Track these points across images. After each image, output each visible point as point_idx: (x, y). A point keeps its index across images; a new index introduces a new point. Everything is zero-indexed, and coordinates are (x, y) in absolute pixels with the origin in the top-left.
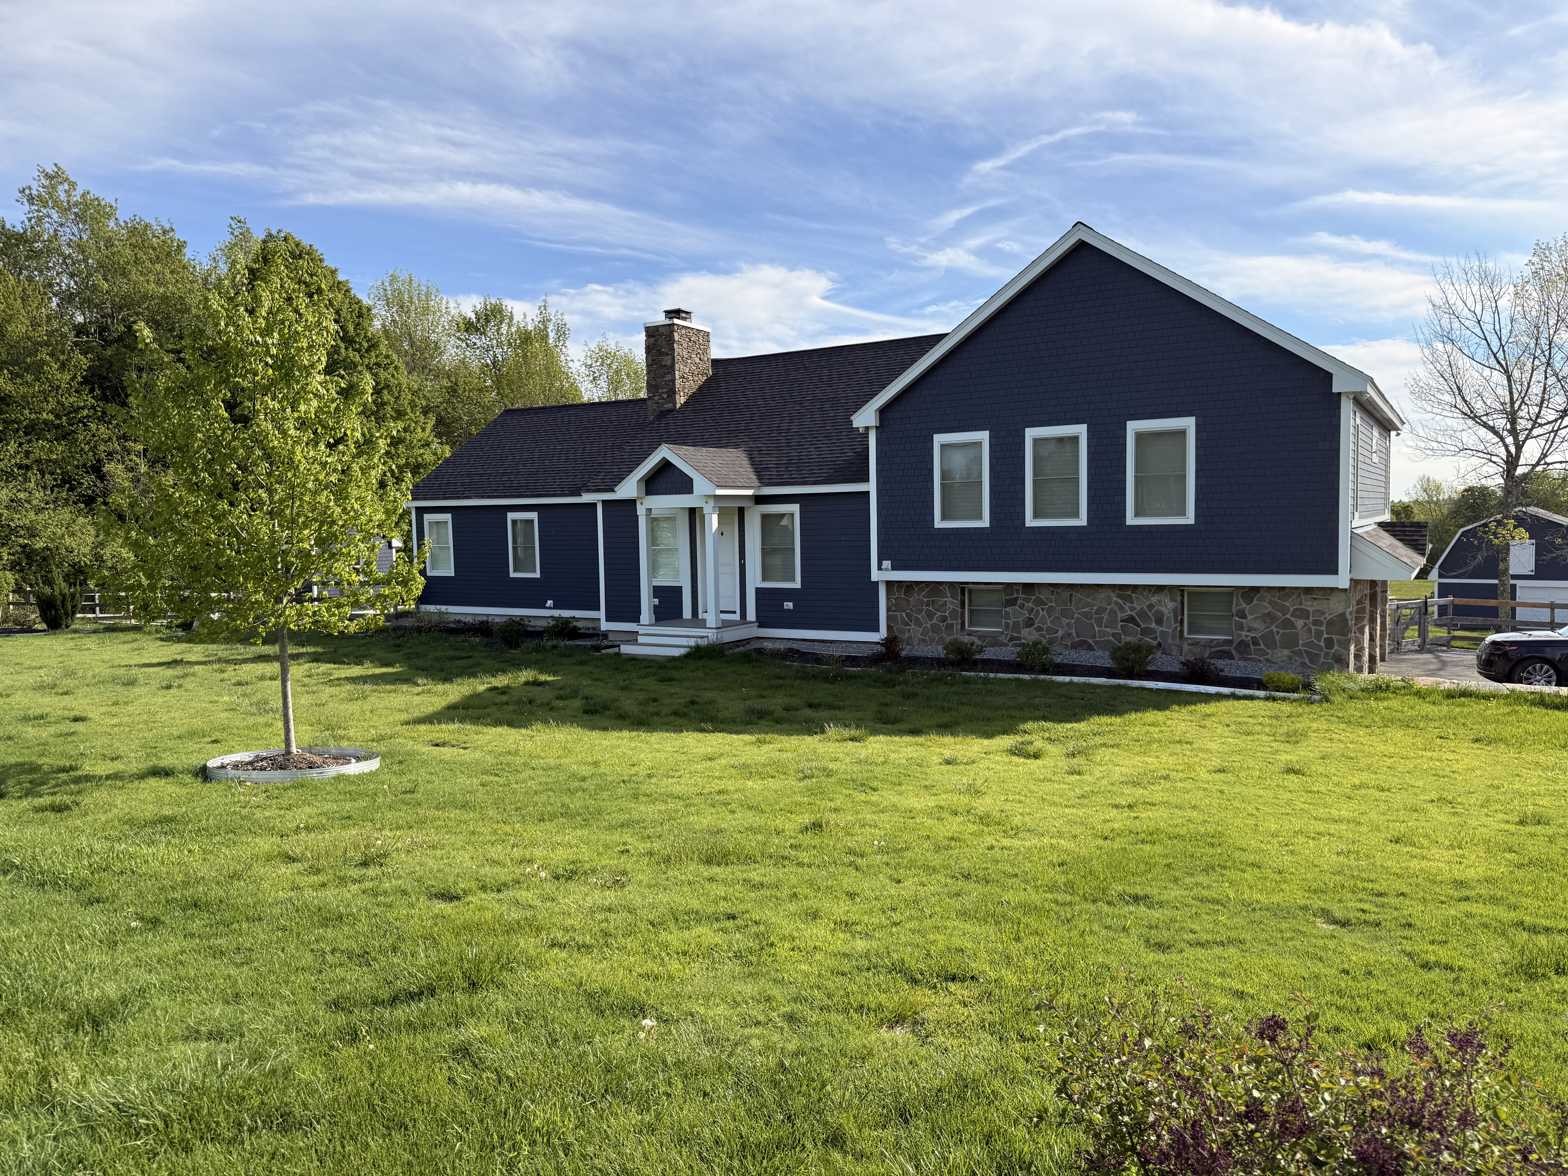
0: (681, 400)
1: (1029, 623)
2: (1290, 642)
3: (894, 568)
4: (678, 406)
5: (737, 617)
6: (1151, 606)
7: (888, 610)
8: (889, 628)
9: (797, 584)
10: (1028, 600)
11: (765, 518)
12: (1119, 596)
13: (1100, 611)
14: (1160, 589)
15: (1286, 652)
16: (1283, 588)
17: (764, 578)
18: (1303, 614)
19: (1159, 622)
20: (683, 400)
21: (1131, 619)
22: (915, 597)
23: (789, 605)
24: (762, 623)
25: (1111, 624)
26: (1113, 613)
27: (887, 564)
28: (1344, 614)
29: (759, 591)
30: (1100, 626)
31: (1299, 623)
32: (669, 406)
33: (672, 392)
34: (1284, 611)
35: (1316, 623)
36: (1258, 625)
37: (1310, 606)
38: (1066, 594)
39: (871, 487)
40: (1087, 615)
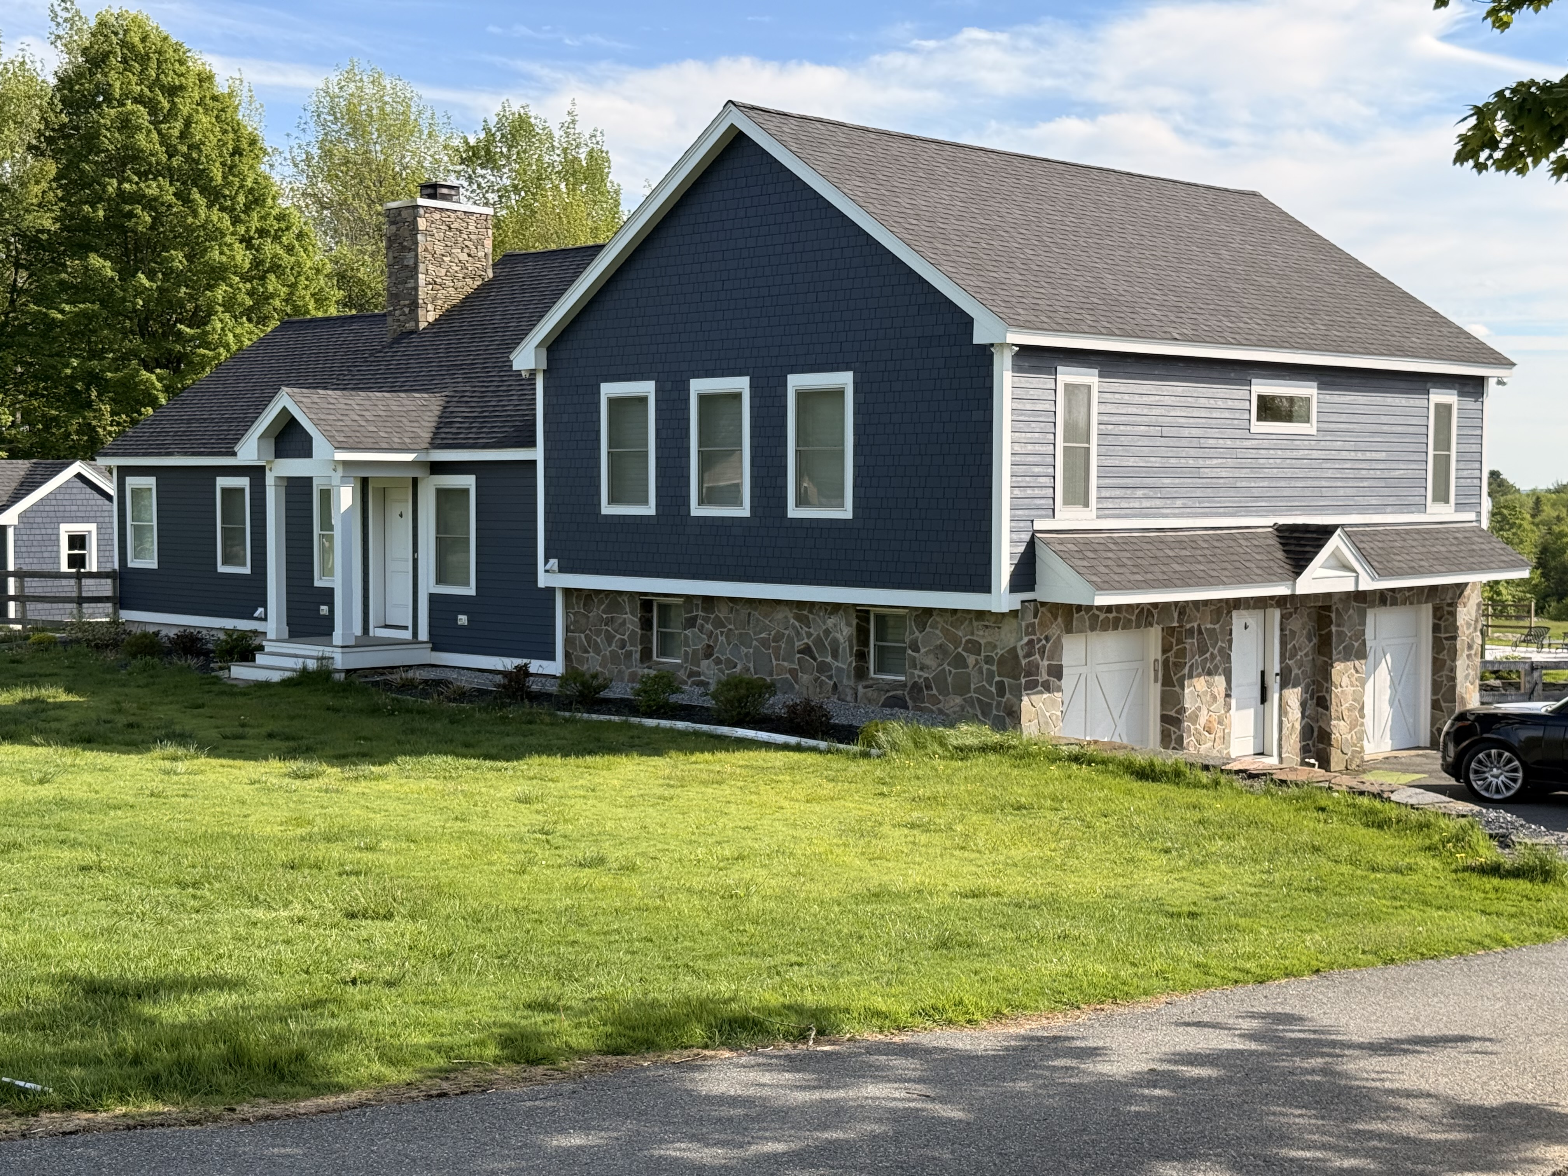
0: (428, 316)
1: (708, 652)
2: (962, 688)
3: (562, 570)
4: (422, 325)
5: (407, 635)
6: (827, 632)
7: (568, 629)
8: (567, 656)
9: (470, 590)
10: (706, 620)
11: (442, 494)
12: (798, 618)
13: (778, 638)
14: (835, 608)
15: (958, 700)
16: (955, 611)
17: (440, 580)
18: (974, 647)
19: (835, 656)
20: (431, 317)
21: (806, 650)
22: (598, 611)
23: (463, 619)
24: (437, 643)
25: (788, 658)
26: (790, 641)
27: (554, 563)
28: (1014, 649)
29: (434, 599)
30: (777, 659)
31: (971, 660)
32: (410, 325)
33: (414, 305)
34: (956, 642)
35: (989, 660)
36: (930, 661)
37: (982, 637)
38: (744, 611)
39: (538, 454)
40: (764, 643)
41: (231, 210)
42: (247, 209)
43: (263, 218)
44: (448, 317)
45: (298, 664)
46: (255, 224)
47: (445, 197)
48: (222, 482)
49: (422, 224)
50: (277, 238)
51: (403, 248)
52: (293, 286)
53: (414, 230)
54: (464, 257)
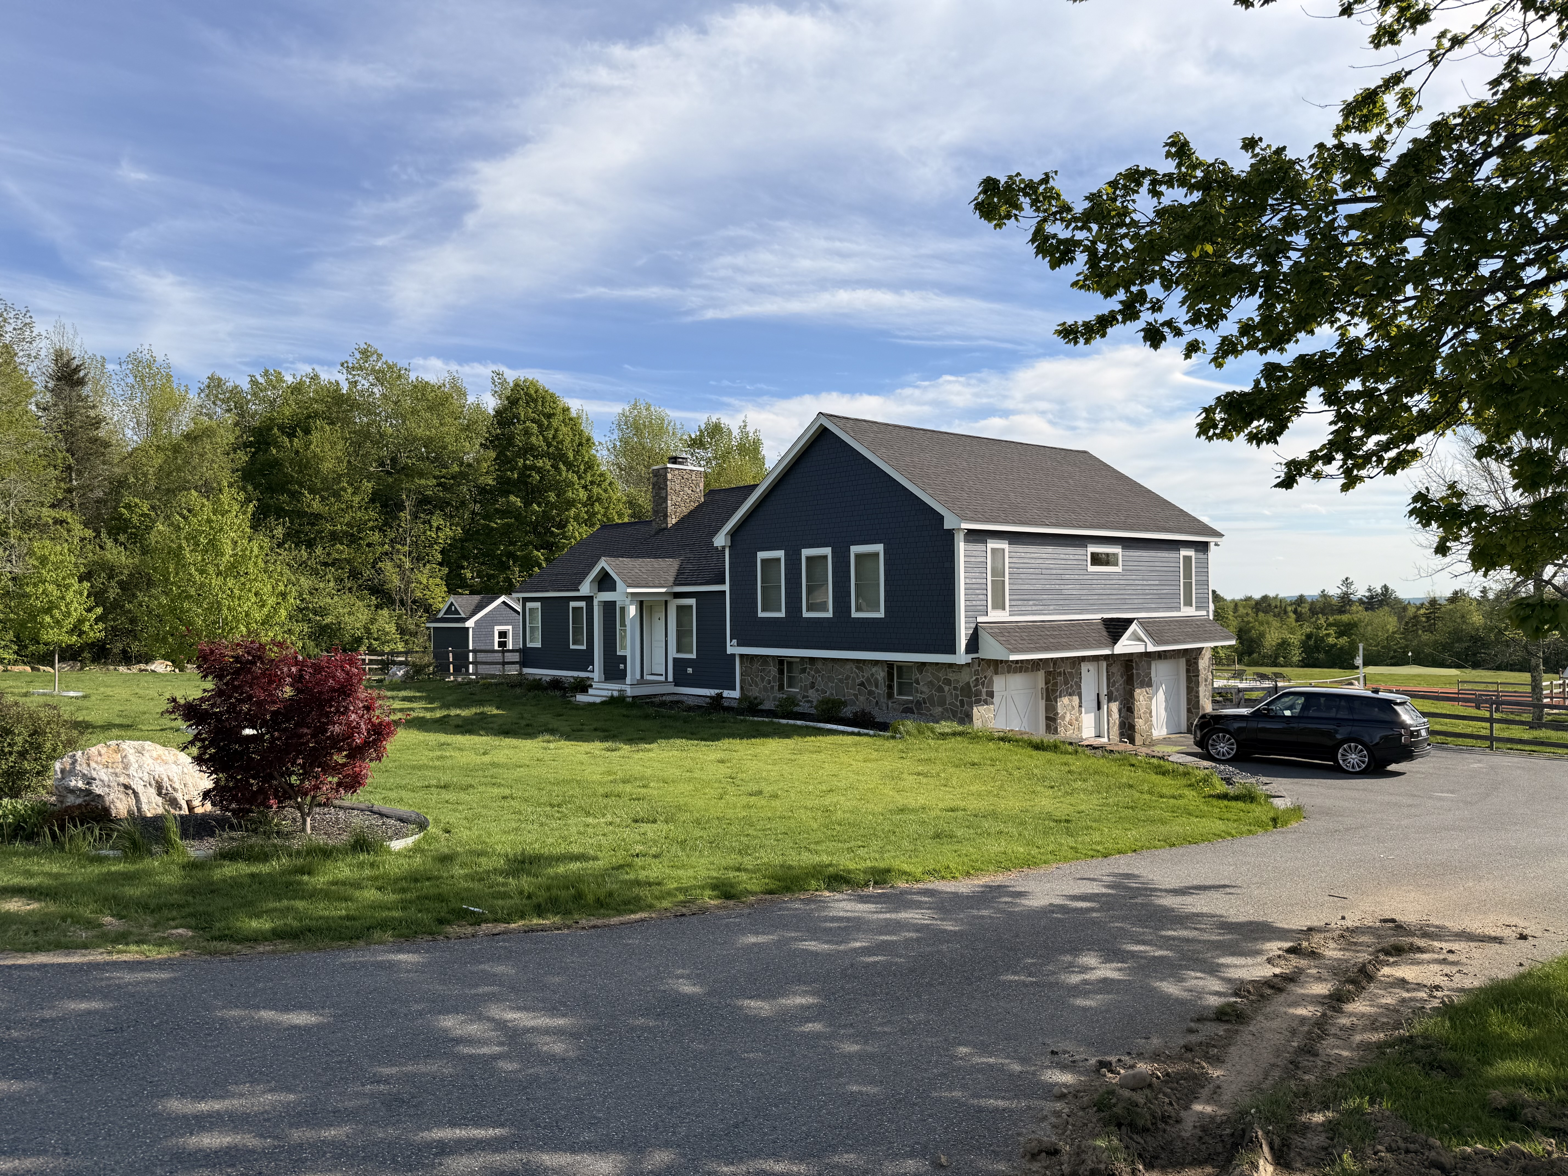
0: (672, 521)
1: (812, 686)
2: (942, 703)
3: (738, 645)
4: (670, 525)
5: (663, 678)
6: (872, 675)
7: (742, 675)
8: (742, 688)
9: (693, 656)
10: (811, 669)
11: (680, 608)
12: (857, 668)
13: (848, 678)
14: (876, 663)
15: (940, 709)
16: (937, 664)
17: (678, 651)
18: (948, 682)
19: (877, 687)
20: (674, 521)
21: (862, 684)
22: (757, 665)
23: (690, 670)
24: (677, 683)
25: (853, 688)
26: (854, 679)
27: (735, 641)
28: (968, 683)
29: (675, 660)
30: (847, 689)
31: (946, 688)
32: (664, 526)
33: (666, 516)
34: (939, 680)
35: (955, 688)
36: (925, 689)
37: (952, 676)
38: (830, 665)
39: (726, 587)
40: (841, 681)
41: (577, 473)
42: (585, 471)
43: (593, 476)
44: (682, 521)
45: (609, 693)
46: (589, 478)
47: (681, 463)
48: (573, 604)
49: (669, 476)
50: (599, 485)
51: (660, 488)
52: (607, 508)
53: (666, 479)
54: (690, 492)
